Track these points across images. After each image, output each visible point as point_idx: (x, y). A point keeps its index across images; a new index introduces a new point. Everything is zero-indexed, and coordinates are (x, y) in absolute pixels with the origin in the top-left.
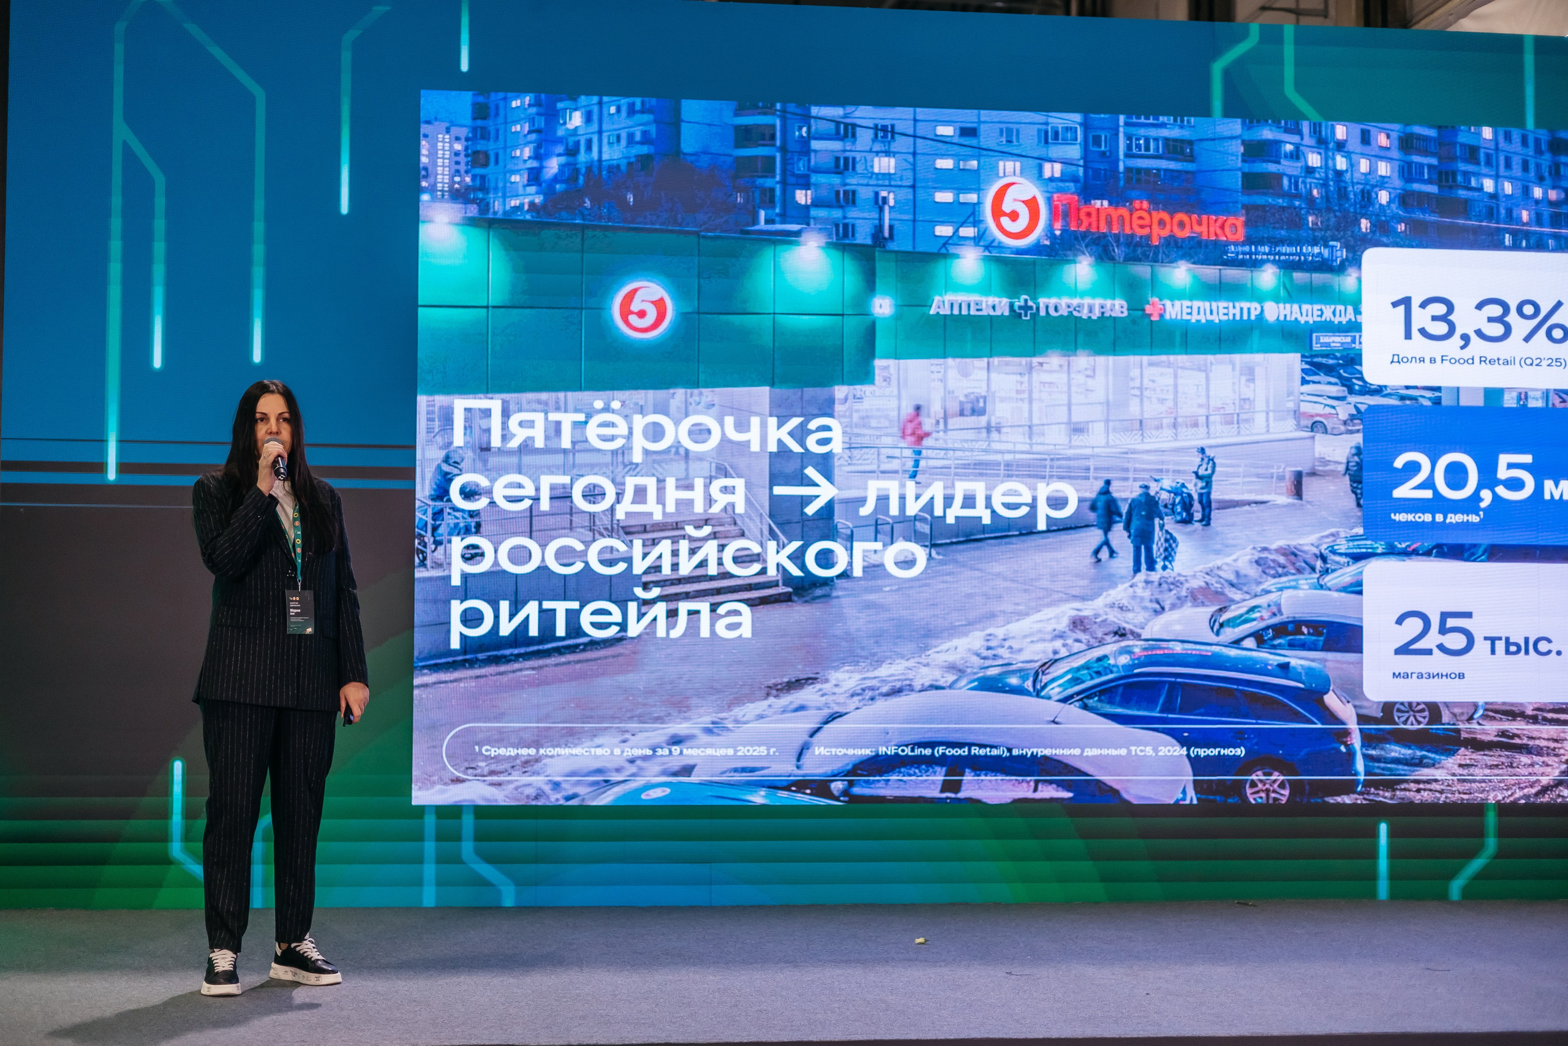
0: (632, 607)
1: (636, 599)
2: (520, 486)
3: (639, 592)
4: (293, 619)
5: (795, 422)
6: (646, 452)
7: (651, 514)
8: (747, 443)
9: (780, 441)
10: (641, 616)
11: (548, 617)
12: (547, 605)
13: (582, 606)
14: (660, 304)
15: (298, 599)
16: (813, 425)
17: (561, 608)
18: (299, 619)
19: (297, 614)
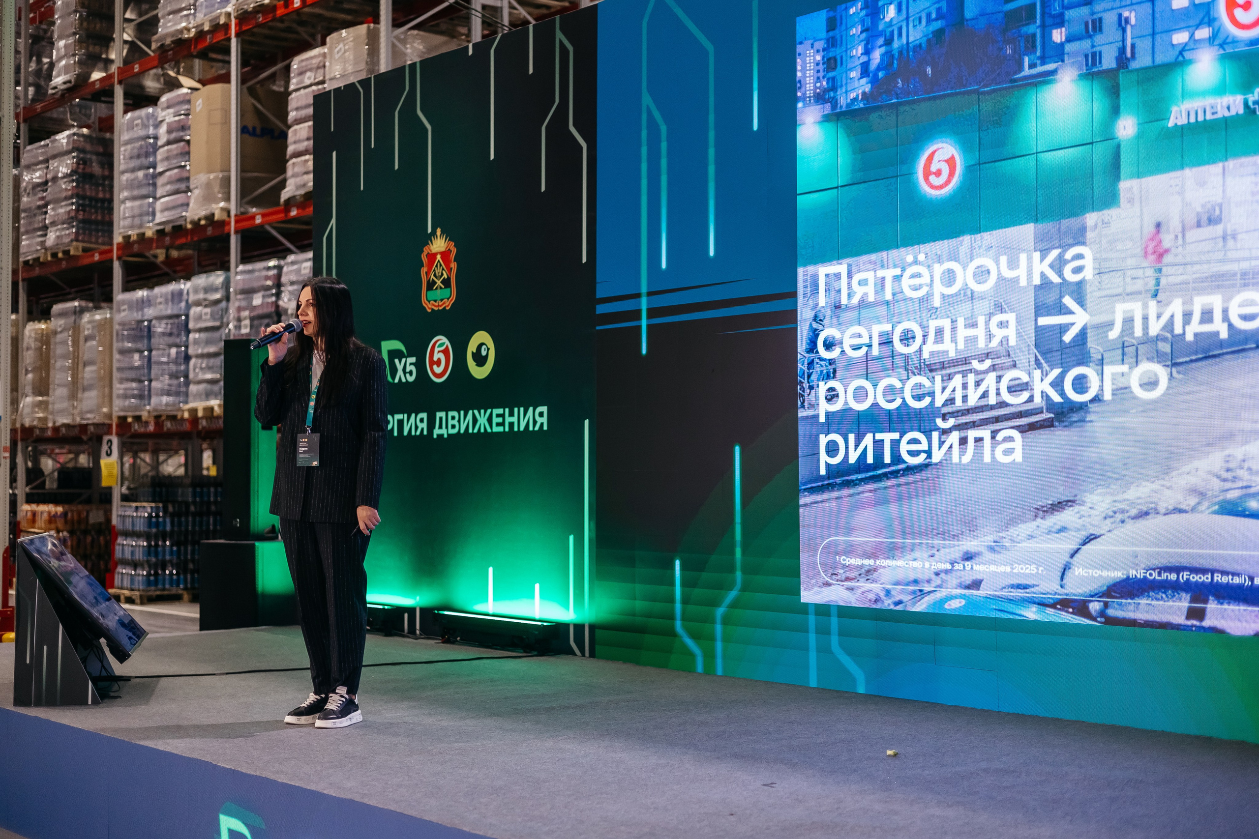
0: (935, 435)
1: (937, 429)
2: (860, 336)
3: (939, 422)
4: (301, 455)
5: (1055, 253)
6: (944, 297)
7: (947, 352)
8: (1016, 280)
9: (1043, 275)
10: (941, 443)
11: (878, 445)
12: (879, 436)
13: (901, 437)
14: (951, 162)
15: (306, 440)
16: (1069, 255)
17: (887, 437)
18: (307, 455)
19: (305, 452)
